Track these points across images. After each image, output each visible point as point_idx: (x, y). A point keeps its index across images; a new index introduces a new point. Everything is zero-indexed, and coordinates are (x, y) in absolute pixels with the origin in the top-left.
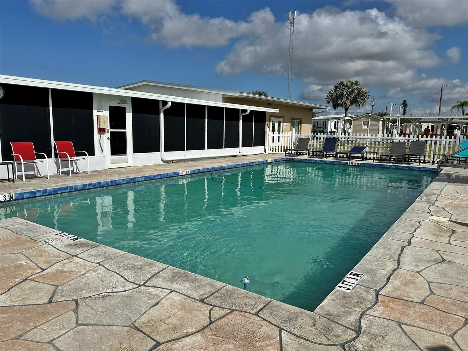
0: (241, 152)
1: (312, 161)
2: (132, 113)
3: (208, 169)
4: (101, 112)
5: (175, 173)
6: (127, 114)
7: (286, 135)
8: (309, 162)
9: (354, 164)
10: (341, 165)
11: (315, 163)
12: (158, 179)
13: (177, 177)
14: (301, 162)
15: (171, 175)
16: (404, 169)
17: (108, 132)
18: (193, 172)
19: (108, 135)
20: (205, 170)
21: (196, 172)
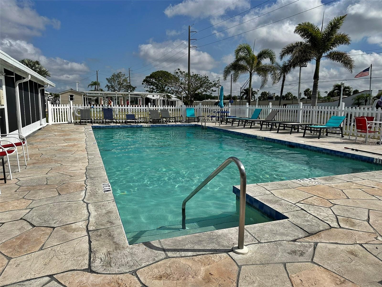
0: (42, 125)
1: (116, 127)
7: (65, 107)
8: (113, 128)
9: (147, 126)
10: (137, 127)
11: (118, 128)
14: (105, 128)
16: (176, 127)
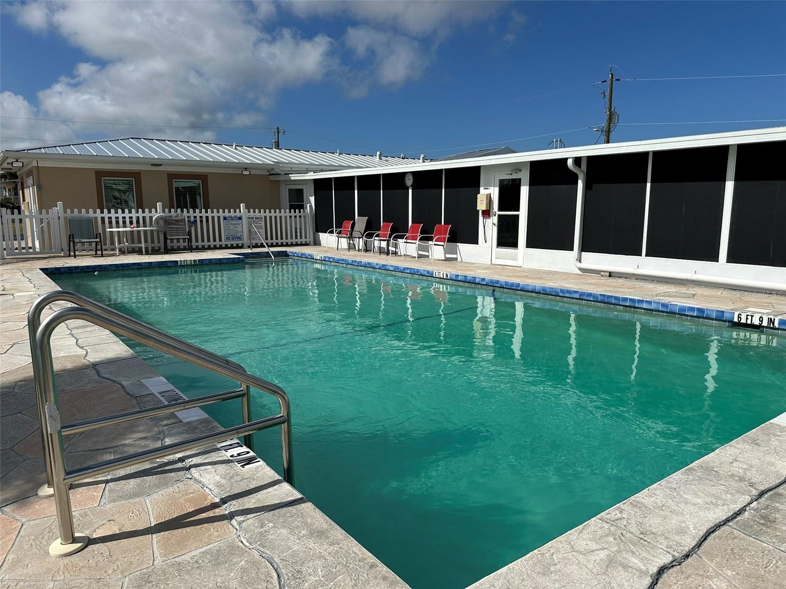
2: (530, 185)
3: (483, 279)
4: (488, 189)
5: (428, 272)
6: (522, 188)
12: (407, 273)
13: (430, 278)
15: (423, 273)
17: (495, 215)
18: (454, 277)
19: (495, 219)
20: (477, 281)
21: (460, 278)
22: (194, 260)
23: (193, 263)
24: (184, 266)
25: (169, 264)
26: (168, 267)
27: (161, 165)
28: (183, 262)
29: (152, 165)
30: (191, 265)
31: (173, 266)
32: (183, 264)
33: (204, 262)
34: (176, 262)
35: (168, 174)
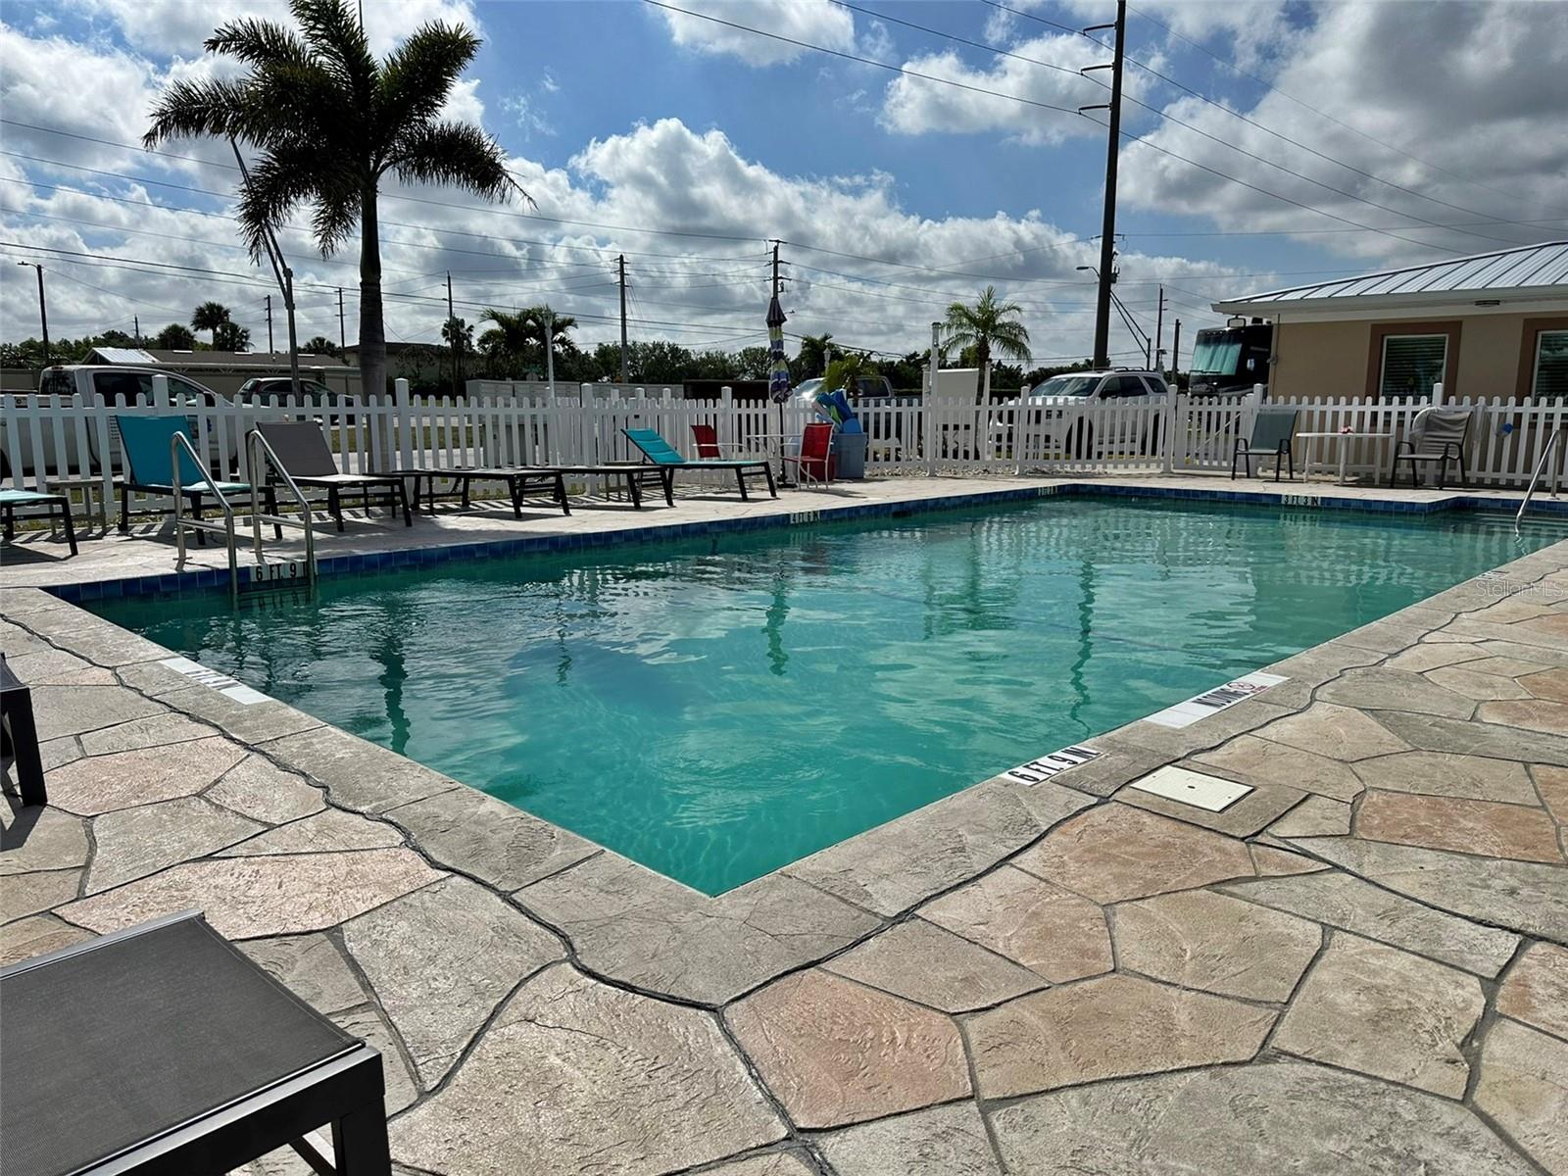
22: (1313, 498)
23: (1309, 504)
24: (1293, 506)
25: (1264, 500)
26: (1264, 505)
27: (1497, 302)
28: (1290, 499)
29: (1478, 303)
30: (1306, 507)
31: (1273, 505)
32: (1290, 503)
33: (1332, 505)
34: (1279, 497)
35: (1525, 320)
